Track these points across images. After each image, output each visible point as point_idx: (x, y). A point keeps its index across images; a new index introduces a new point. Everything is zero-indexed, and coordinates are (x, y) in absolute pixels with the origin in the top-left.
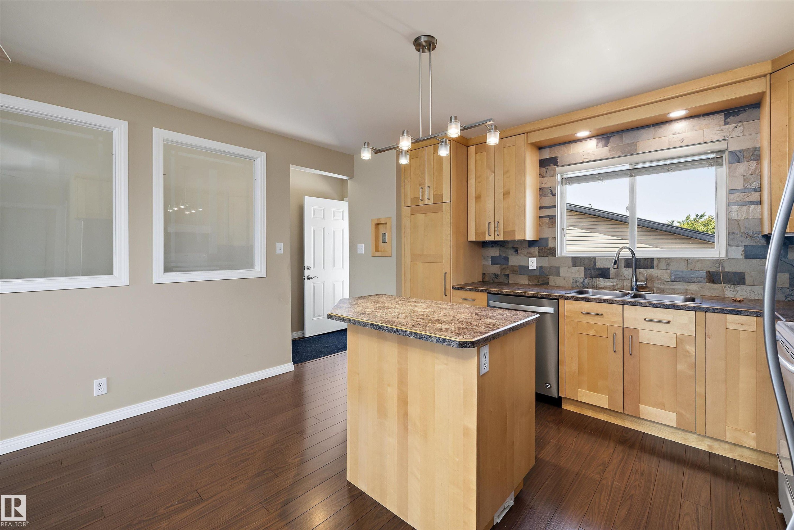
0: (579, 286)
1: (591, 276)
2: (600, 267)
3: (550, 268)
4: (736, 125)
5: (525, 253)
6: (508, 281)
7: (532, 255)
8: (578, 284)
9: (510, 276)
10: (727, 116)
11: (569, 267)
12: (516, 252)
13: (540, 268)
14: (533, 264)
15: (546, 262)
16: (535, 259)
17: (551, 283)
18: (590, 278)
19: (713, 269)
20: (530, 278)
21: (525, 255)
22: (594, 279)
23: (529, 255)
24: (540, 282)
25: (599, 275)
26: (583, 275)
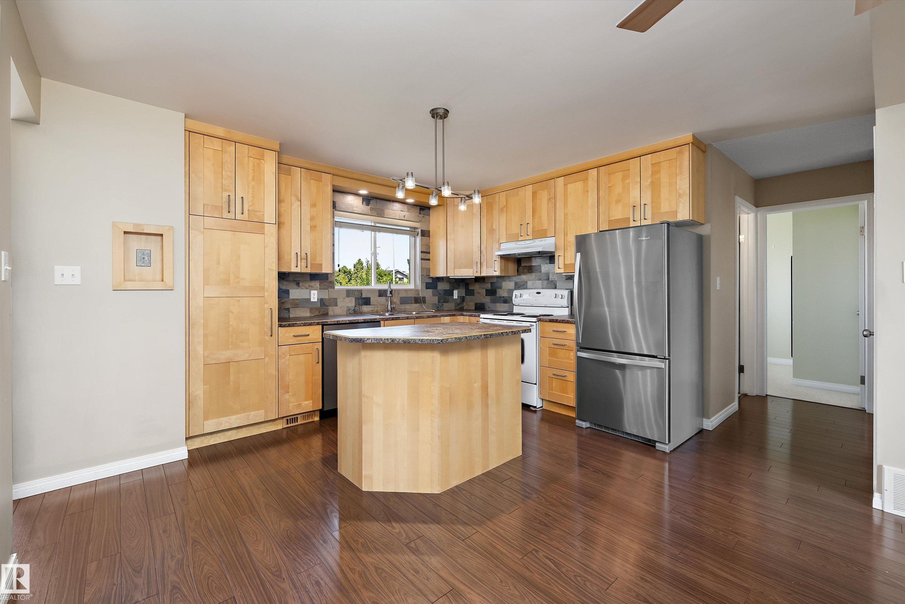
0: (351, 313)
1: (359, 304)
2: (364, 297)
3: (330, 299)
4: (423, 216)
5: (307, 285)
6: (288, 315)
7: (312, 288)
8: (350, 311)
9: (291, 310)
10: (421, 209)
11: (344, 298)
12: (297, 284)
13: (321, 301)
14: (314, 296)
15: (325, 295)
16: (316, 292)
17: (330, 313)
18: (358, 306)
19: (416, 296)
20: (311, 310)
21: (307, 288)
22: (361, 306)
23: (310, 288)
24: (321, 313)
25: (364, 303)
26: (353, 304)
